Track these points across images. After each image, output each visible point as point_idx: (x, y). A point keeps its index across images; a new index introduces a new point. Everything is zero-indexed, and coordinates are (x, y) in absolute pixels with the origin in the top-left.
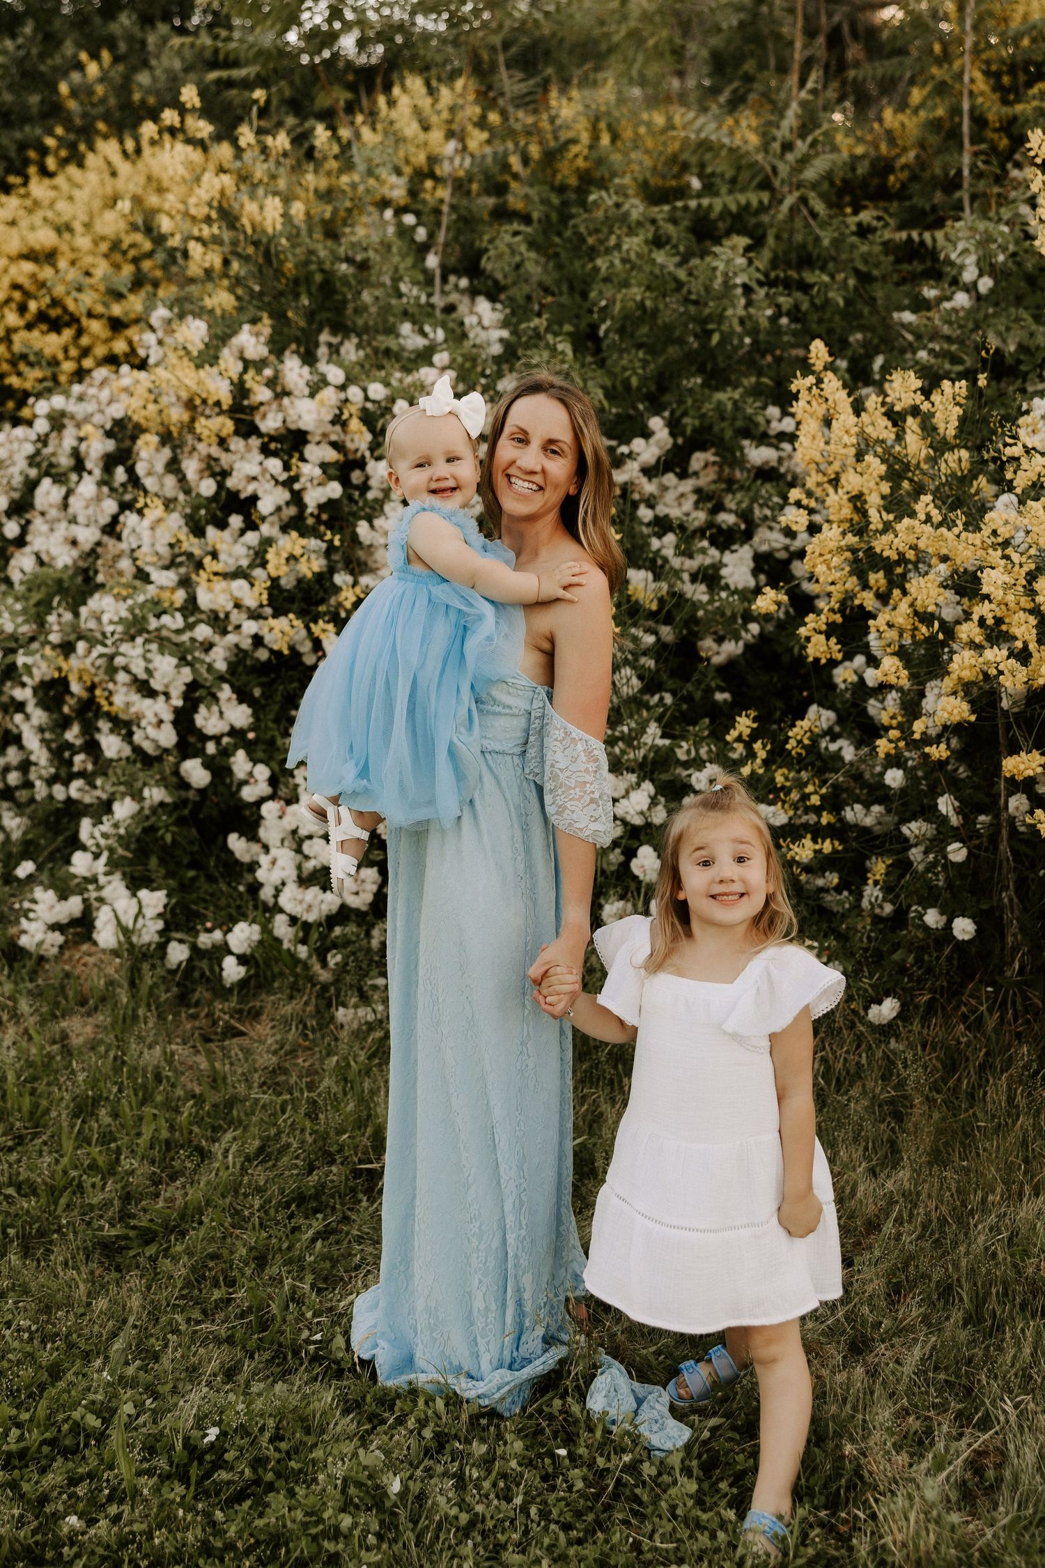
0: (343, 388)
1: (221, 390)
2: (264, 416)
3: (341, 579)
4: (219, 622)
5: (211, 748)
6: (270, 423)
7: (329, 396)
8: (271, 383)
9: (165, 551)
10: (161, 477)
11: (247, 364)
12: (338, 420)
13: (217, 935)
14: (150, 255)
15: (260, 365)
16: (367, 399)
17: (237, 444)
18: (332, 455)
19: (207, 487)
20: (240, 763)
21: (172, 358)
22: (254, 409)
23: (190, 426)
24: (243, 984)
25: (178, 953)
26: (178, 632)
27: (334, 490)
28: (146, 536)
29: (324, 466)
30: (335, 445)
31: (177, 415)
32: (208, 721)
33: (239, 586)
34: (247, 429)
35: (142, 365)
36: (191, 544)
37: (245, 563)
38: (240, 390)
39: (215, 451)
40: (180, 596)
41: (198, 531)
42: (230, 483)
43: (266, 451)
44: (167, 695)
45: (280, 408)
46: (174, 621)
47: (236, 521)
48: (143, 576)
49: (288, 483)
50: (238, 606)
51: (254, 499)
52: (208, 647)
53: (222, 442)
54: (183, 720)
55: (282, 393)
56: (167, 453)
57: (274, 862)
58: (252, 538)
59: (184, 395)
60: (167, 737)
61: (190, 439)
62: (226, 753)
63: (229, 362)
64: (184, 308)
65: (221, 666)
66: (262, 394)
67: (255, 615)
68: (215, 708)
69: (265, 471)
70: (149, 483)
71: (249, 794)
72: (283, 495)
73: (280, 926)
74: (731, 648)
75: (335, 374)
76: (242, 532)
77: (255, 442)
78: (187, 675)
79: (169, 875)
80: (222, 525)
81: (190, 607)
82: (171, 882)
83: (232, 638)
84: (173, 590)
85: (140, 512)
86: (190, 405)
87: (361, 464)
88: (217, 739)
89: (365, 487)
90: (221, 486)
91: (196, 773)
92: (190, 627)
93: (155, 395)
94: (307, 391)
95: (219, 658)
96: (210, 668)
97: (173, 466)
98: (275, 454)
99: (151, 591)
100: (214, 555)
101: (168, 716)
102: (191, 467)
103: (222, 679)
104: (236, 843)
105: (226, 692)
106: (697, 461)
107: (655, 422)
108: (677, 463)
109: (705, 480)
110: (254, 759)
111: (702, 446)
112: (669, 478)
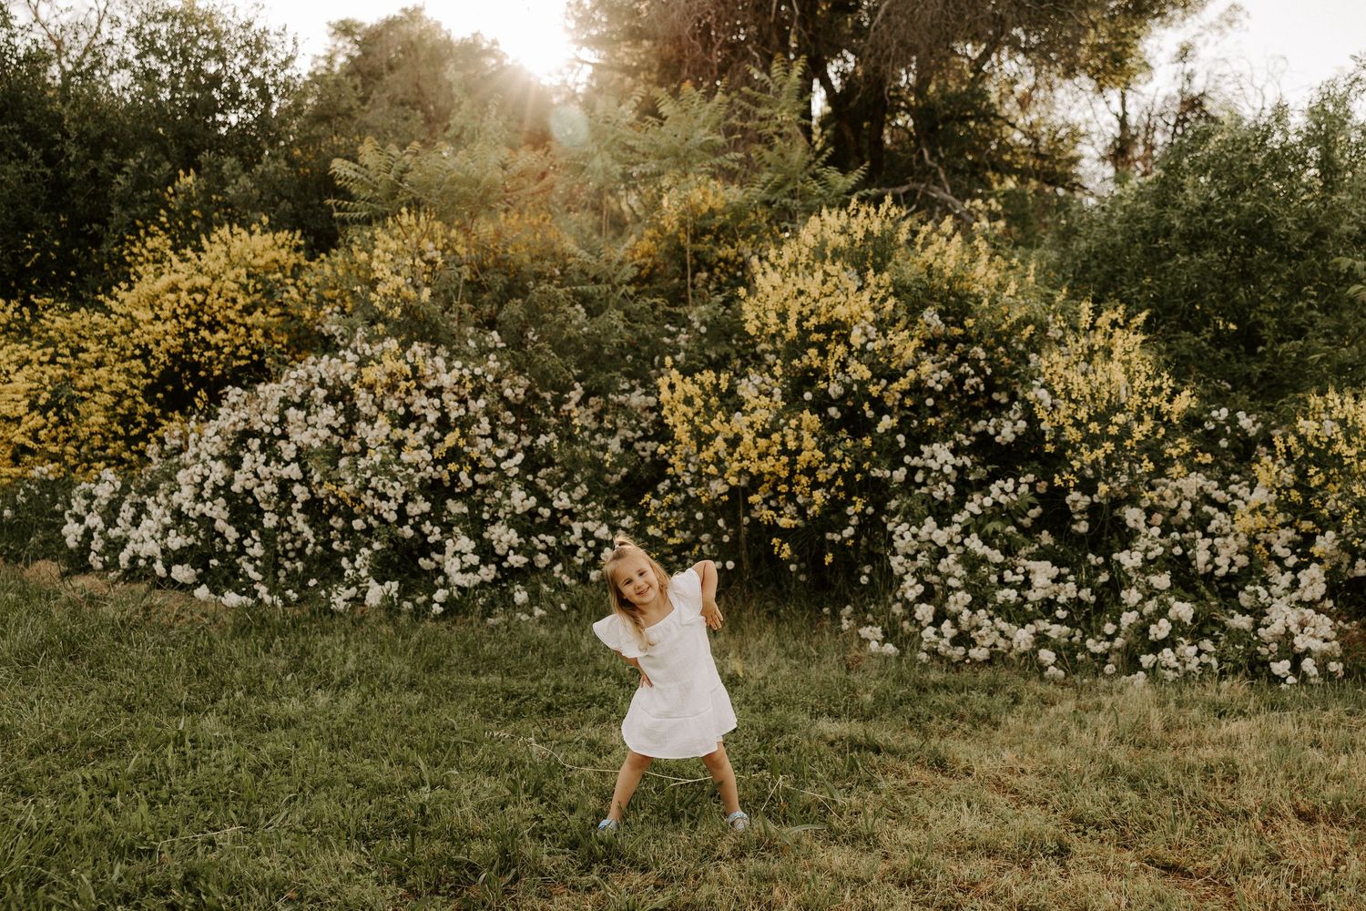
0: (462, 370)
1: (408, 369)
2: (427, 381)
4: (414, 468)
5: (413, 521)
6: (431, 384)
7: (455, 373)
12: (459, 383)
13: (427, 597)
16: (472, 374)
17: (415, 393)
18: (454, 397)
19: (401, 411)
20: (427, 527)
22: (423, 378)
23: (393, 385)
24: (443, 614)
25: (407, 606)
31: (385, 380)
32: (413, 509)
33: (423, 452)
34: (419, 387)
38: (415, 370)
39: (405, 396)
42: (412, 409)
43: (429, 395)
44: (394, 500)
45: (434, 378)
47: (414, 425)
49: (441, 409)
50: (424, 460)
51: (422, 416)
52: (411, 478)
53: (409, 392)
54: (401, 510)
55: (435, 372)
58: (422, 432)
60: (393, 517)
62: (420, 523)
63: (409, 358)
65: (417, 486)
66: (426, 372)
68: (415, 505)
69: (429, 404)
71: (432, 540)
72: (438, 414)
74: (616, 478)
75: (459, 364)
76: (418, 430)
77: (423, 392)
78: (404, 490)
79: (399, 575)
80: (406, 427)
82: (401, 578)
83: (421, 474)
88: (414, 517)
90: (407, 410)
91: (407, 532)
94: (446, 371)
95: (416, 483)
96: (413, 487)
98: (433, 397)
100: (406, 439)
101: (394, 509)
102: (394, 402)
103: (417, 491)
105: (420, 498)
106: (592, 401)
107: (577, 385)
108: (584, 401)
109: (597, 409)
110: (433, 525)
111: (594, 395)
112: (582, 408)
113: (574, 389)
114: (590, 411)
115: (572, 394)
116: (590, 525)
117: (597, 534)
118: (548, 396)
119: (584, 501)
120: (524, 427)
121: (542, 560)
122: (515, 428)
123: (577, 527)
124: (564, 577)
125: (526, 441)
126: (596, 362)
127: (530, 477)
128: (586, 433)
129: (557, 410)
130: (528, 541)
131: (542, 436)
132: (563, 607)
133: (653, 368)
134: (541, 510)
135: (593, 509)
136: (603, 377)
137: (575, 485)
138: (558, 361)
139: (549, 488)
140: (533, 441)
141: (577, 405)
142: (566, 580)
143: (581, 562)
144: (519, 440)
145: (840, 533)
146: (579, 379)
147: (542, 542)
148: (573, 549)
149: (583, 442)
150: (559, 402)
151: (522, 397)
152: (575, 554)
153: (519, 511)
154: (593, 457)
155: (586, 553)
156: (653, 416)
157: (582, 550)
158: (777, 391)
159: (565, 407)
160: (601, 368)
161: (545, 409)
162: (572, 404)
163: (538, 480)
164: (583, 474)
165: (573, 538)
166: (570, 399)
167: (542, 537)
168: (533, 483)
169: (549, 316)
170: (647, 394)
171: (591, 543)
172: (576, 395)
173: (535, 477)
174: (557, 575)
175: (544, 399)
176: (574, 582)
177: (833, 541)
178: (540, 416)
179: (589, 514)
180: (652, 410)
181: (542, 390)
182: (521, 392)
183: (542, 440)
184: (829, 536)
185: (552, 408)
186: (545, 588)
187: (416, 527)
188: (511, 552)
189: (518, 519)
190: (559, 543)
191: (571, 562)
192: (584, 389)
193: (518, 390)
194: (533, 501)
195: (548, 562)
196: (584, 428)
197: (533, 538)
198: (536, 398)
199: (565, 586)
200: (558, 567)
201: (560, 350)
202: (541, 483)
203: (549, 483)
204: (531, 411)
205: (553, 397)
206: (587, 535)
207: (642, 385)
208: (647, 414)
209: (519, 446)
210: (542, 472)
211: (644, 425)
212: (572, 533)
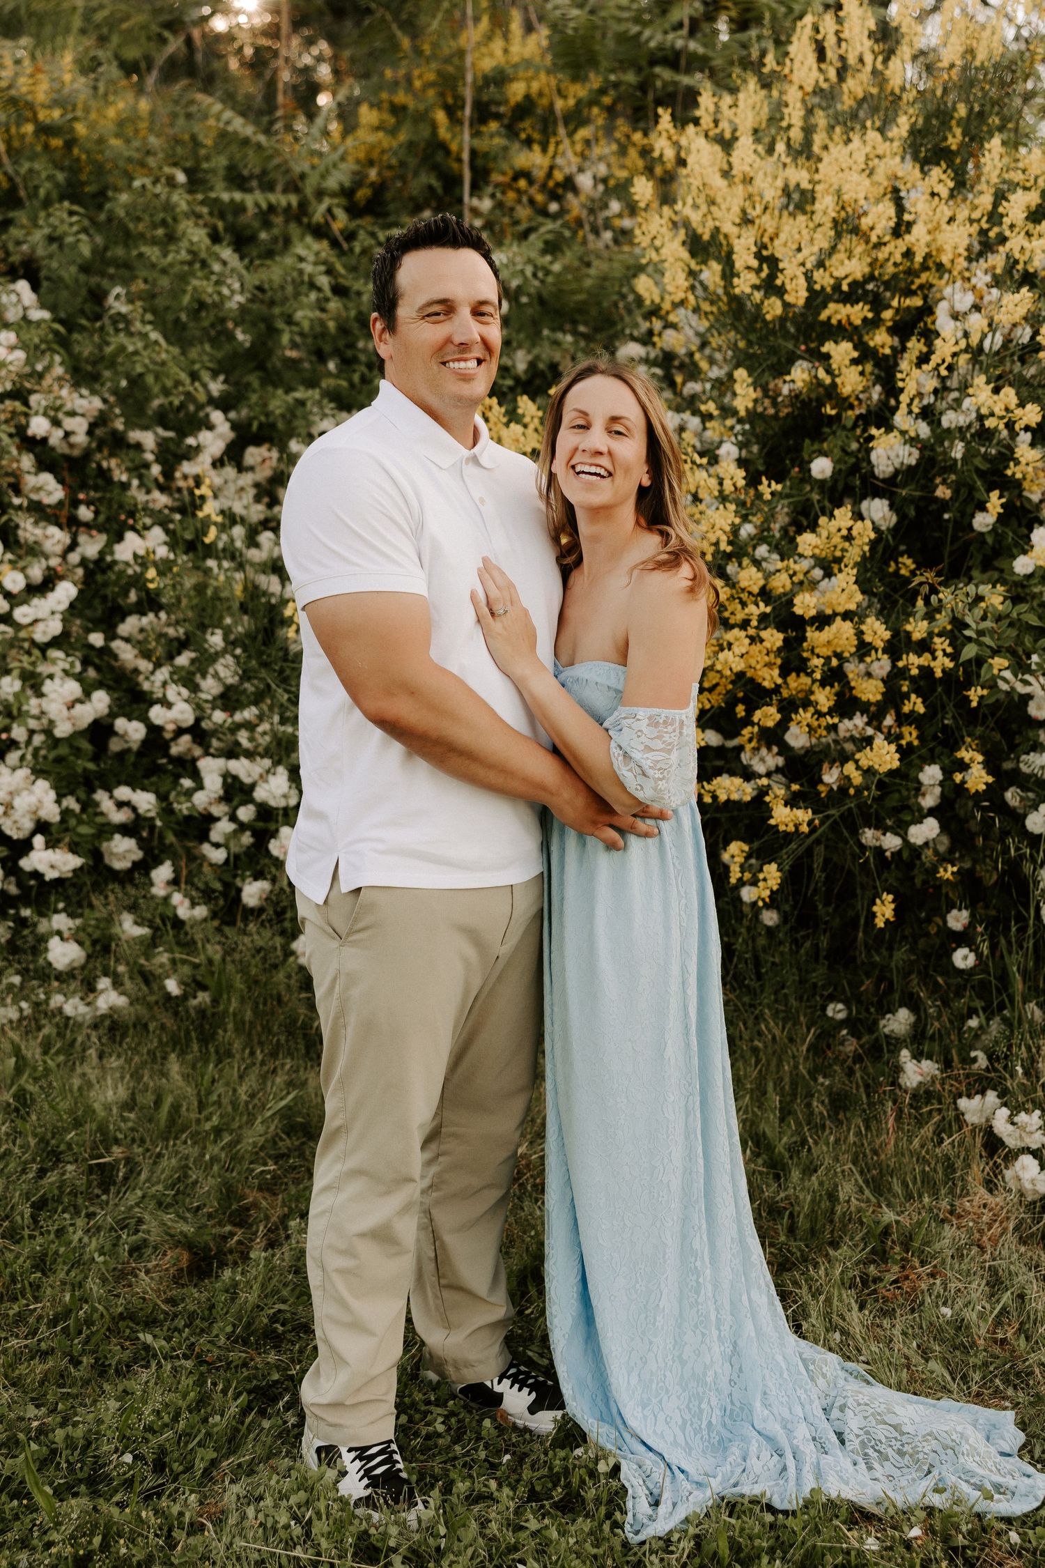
106: (253, 455)
107: (217, 416)
108: (233, 455)
109: (263, 474)
111: (257, 441)
112: (230, 471)
113: (211, 427)
114: (247, 479)
115: (205, 437)
116: (241, 767)
117: (260, 794)
118: (147, 439)
119: (229, 699)
120: (85, 513)
121: (122, 851)
122: (63, 517)
123: (212, 769)
124: (177, 898)
125: (91, 546)
126: (261, 367)
127: (97, 639)
128: (238, 531)
129: (168, 473)
130: (89, 805)
131: (130, 536)
132: (172, 986)
134: (121, 724)
135: (250, 726)
136: (279, 402)
137: (205, 661)
138: (166, 352)
139: (144, 665)
140: (107, 549)
141: (218, 463)
142: (182, 907)
143: (218, 856)
144: (73, 546)
145: (903, 834)
146: (224, 404)
147: (120, 805)
148: (201, 825)
149: (231, 554)
150: (172, 456)
151: (81, 438)
152: (204, 837)
153: (63, 730)
154: (253, 592)
155: (236, 834)
157: (222, 828)
158: (729, 451)
159: (187, 468)
160: (272, 379)
161: (139, 469)
162: (205, 460)
163: (117, 645)
164: (227, 632)
165: (200, 799)
166: (198, 449)
167: (123, 792)
168: (106, 651)
169: (153, 253)
171: (246, 813)
172: (214, 440)
173: (111, 635)
174: (159, 890)
175: (138, 447)
176: (201, 911)
177: (879, 851)
178: (125, 486)
179: (243, 737)
181: (130, 425)
182: (79, 426)
183: (129, 547)
184: (869, 836)
185: (156, 470)
186: (130, 928)
188: (39, 840)
189: (63, 750)
190: (167, 810)
191: (196, 859)
192: (235, 426)
193: (69, 424)
194: (101, 701)
195: (138, 855)
196: (231, 519)
197: (101, 796)
198: (118, 443)
199: (178, 924)
200: (163, 873)
201: (176, 333)
202: (126, 654)
203: (146, 654)
204: (105, 474)
205: (162, 444)
206: (236, 791)
209: (74, 558)
210: (130, 626)
212: (200, 786)
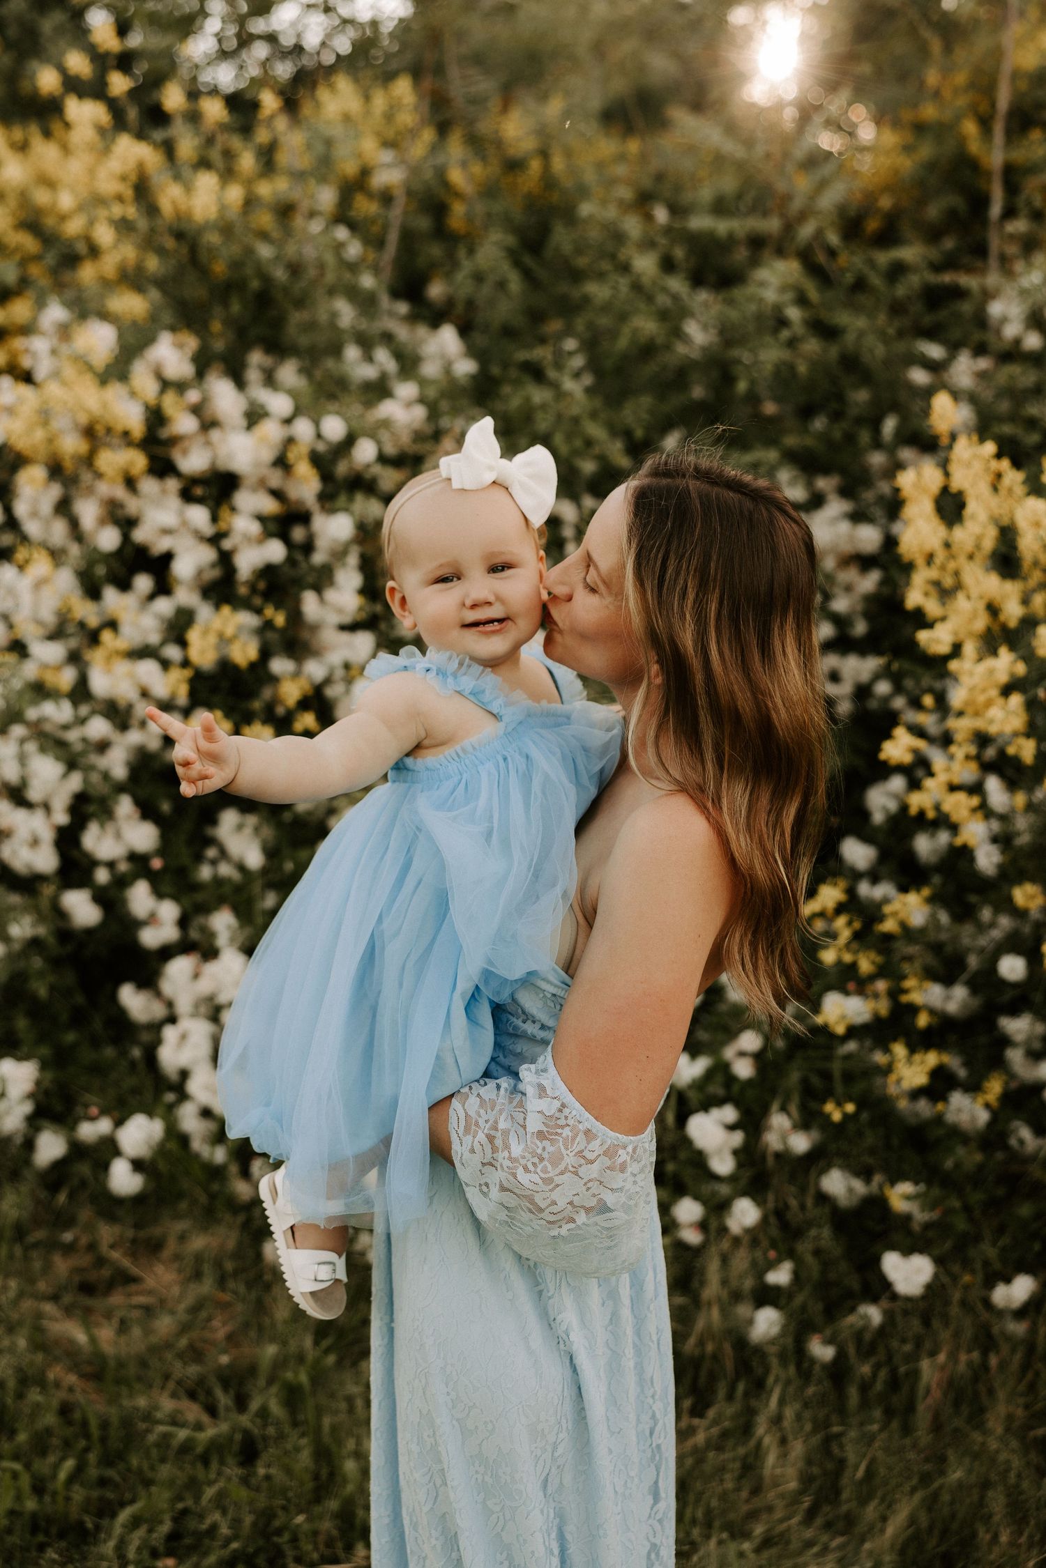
0: (288, 421)
1: (131, 417)
2: (185, 452)
3: (280, 665)
4: (119, 715)
5: (102, 876)
6: (193, 461)
7: (271, 431)
8: (196, 410)
9: (49, 617)
10: (47, 524)
11: (165, 384)
12: (282, 463)
13: (103, 1126)
14: (37, 258)
15: (180, 387)
16: (319, 436)
17: (149, 486)
18: (269, 506)
19: (108, 539)
20: (140, 898)
21: (69, 371)
22: (174, 441)
23: (89, 460)
24: (138, 1200)
25: (50, 1147)
26: (66, 727)
27: (275, 551)
28: (26, 598)
29: (261, 518)
30: (277, 494)
31: (71, 444)
32: (100, 842)
33: (148, 670)
34: (162, 467)
35: (26, 377)
36: (87, 612)
37: (154, 638)
38: (156, 418)
39: (120, 492)
40: (67, 678)
41: (93, 592)
42: (139, 535)
43: (187, 496)
44: (47, 807)
45: (208, 443)
46: (57, 712)
47: (143, 583)
48: (19, 648)
49: (215, 540)
50: (145, 694)
51: (168, 557)
52: (103, 746)
53: (130, 483)
54: (67, 839)
55: (209, 424)
56: (55, 491)
57: (184, 1037)
58: (164, 606)
59: (83, 419)
60: (45, 860)
61: (86, 477)
62: (121, 883)
63: (143, 379)
64: (84, 309)
65: (120, 772)
66: (184, 424)
67: (167, 706)
68: (110, 828)
69: (185, 523)
70: (32, 528)
71: (151, 938)
72: (207, 555)
73: (189, 1119)
75: (279, 404)
76: (152, 597)
77: (173, 484)
78: (75, 782)
79: (42, 1038)
80: (124, 585)
81: (80, 693)
82: (45, 1051)
83: (134, 737)
84: (58, 668)
85: (21, 568)
86: (89, 432)
87: (304, 518)
88: (111, 865)
89: (308, 547)
90: (126, 537)
91: (81, 907)
92: (82, 721)
93: (44, 416)
94: (244, 423)
95: (117, 763)
96: (106, 776)
97: (64, 507)
98: (199, 501)
99: (30, 671)
100: (113, 625)
101: (47, 836)
102: (88, 512)
103: (120, 788)
104: (132, 999)
105: (125, 806)
110: (159, 894)
133: (877, 444)
156: (869, 582)
170: (857, 517)
180: (864, 562)
187: (110, 900)
207: (846, 492)
208: (850, 575)
211: (841, 605)
